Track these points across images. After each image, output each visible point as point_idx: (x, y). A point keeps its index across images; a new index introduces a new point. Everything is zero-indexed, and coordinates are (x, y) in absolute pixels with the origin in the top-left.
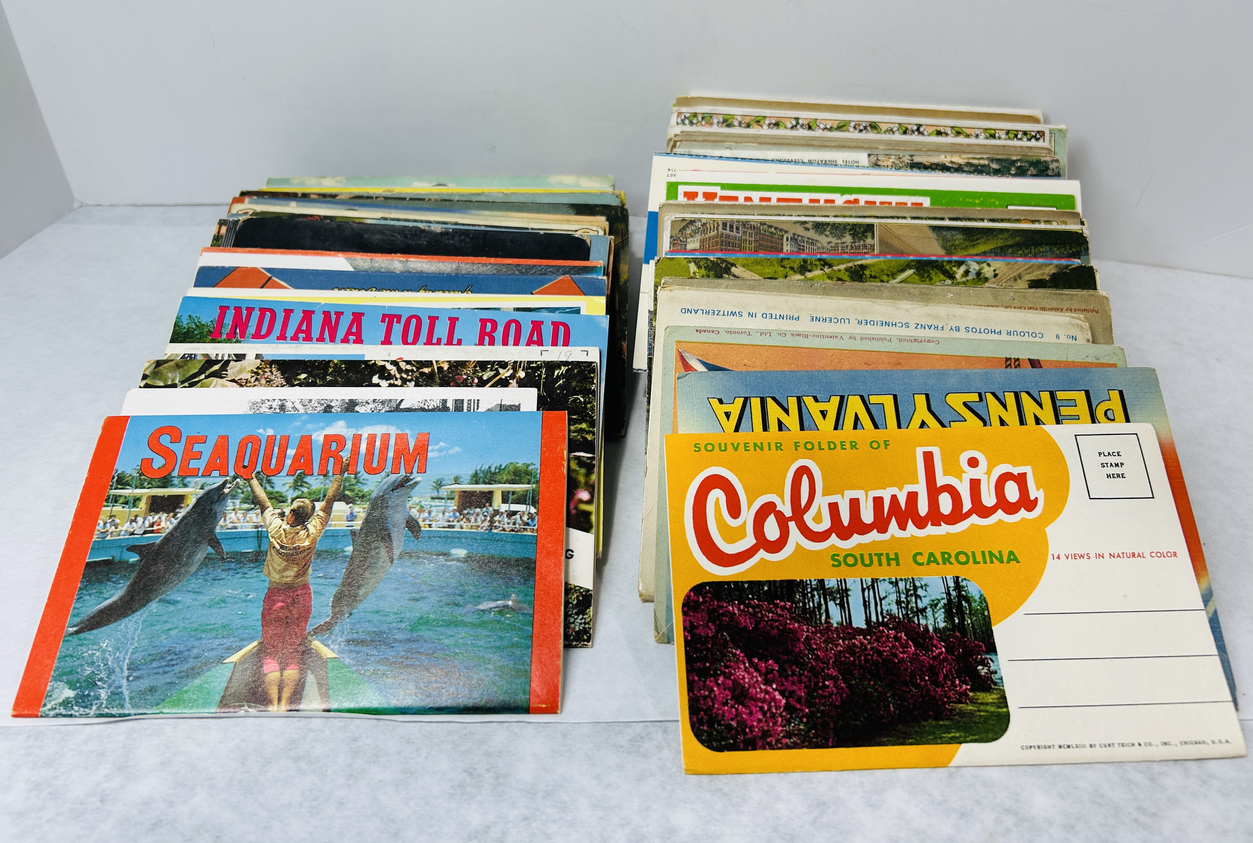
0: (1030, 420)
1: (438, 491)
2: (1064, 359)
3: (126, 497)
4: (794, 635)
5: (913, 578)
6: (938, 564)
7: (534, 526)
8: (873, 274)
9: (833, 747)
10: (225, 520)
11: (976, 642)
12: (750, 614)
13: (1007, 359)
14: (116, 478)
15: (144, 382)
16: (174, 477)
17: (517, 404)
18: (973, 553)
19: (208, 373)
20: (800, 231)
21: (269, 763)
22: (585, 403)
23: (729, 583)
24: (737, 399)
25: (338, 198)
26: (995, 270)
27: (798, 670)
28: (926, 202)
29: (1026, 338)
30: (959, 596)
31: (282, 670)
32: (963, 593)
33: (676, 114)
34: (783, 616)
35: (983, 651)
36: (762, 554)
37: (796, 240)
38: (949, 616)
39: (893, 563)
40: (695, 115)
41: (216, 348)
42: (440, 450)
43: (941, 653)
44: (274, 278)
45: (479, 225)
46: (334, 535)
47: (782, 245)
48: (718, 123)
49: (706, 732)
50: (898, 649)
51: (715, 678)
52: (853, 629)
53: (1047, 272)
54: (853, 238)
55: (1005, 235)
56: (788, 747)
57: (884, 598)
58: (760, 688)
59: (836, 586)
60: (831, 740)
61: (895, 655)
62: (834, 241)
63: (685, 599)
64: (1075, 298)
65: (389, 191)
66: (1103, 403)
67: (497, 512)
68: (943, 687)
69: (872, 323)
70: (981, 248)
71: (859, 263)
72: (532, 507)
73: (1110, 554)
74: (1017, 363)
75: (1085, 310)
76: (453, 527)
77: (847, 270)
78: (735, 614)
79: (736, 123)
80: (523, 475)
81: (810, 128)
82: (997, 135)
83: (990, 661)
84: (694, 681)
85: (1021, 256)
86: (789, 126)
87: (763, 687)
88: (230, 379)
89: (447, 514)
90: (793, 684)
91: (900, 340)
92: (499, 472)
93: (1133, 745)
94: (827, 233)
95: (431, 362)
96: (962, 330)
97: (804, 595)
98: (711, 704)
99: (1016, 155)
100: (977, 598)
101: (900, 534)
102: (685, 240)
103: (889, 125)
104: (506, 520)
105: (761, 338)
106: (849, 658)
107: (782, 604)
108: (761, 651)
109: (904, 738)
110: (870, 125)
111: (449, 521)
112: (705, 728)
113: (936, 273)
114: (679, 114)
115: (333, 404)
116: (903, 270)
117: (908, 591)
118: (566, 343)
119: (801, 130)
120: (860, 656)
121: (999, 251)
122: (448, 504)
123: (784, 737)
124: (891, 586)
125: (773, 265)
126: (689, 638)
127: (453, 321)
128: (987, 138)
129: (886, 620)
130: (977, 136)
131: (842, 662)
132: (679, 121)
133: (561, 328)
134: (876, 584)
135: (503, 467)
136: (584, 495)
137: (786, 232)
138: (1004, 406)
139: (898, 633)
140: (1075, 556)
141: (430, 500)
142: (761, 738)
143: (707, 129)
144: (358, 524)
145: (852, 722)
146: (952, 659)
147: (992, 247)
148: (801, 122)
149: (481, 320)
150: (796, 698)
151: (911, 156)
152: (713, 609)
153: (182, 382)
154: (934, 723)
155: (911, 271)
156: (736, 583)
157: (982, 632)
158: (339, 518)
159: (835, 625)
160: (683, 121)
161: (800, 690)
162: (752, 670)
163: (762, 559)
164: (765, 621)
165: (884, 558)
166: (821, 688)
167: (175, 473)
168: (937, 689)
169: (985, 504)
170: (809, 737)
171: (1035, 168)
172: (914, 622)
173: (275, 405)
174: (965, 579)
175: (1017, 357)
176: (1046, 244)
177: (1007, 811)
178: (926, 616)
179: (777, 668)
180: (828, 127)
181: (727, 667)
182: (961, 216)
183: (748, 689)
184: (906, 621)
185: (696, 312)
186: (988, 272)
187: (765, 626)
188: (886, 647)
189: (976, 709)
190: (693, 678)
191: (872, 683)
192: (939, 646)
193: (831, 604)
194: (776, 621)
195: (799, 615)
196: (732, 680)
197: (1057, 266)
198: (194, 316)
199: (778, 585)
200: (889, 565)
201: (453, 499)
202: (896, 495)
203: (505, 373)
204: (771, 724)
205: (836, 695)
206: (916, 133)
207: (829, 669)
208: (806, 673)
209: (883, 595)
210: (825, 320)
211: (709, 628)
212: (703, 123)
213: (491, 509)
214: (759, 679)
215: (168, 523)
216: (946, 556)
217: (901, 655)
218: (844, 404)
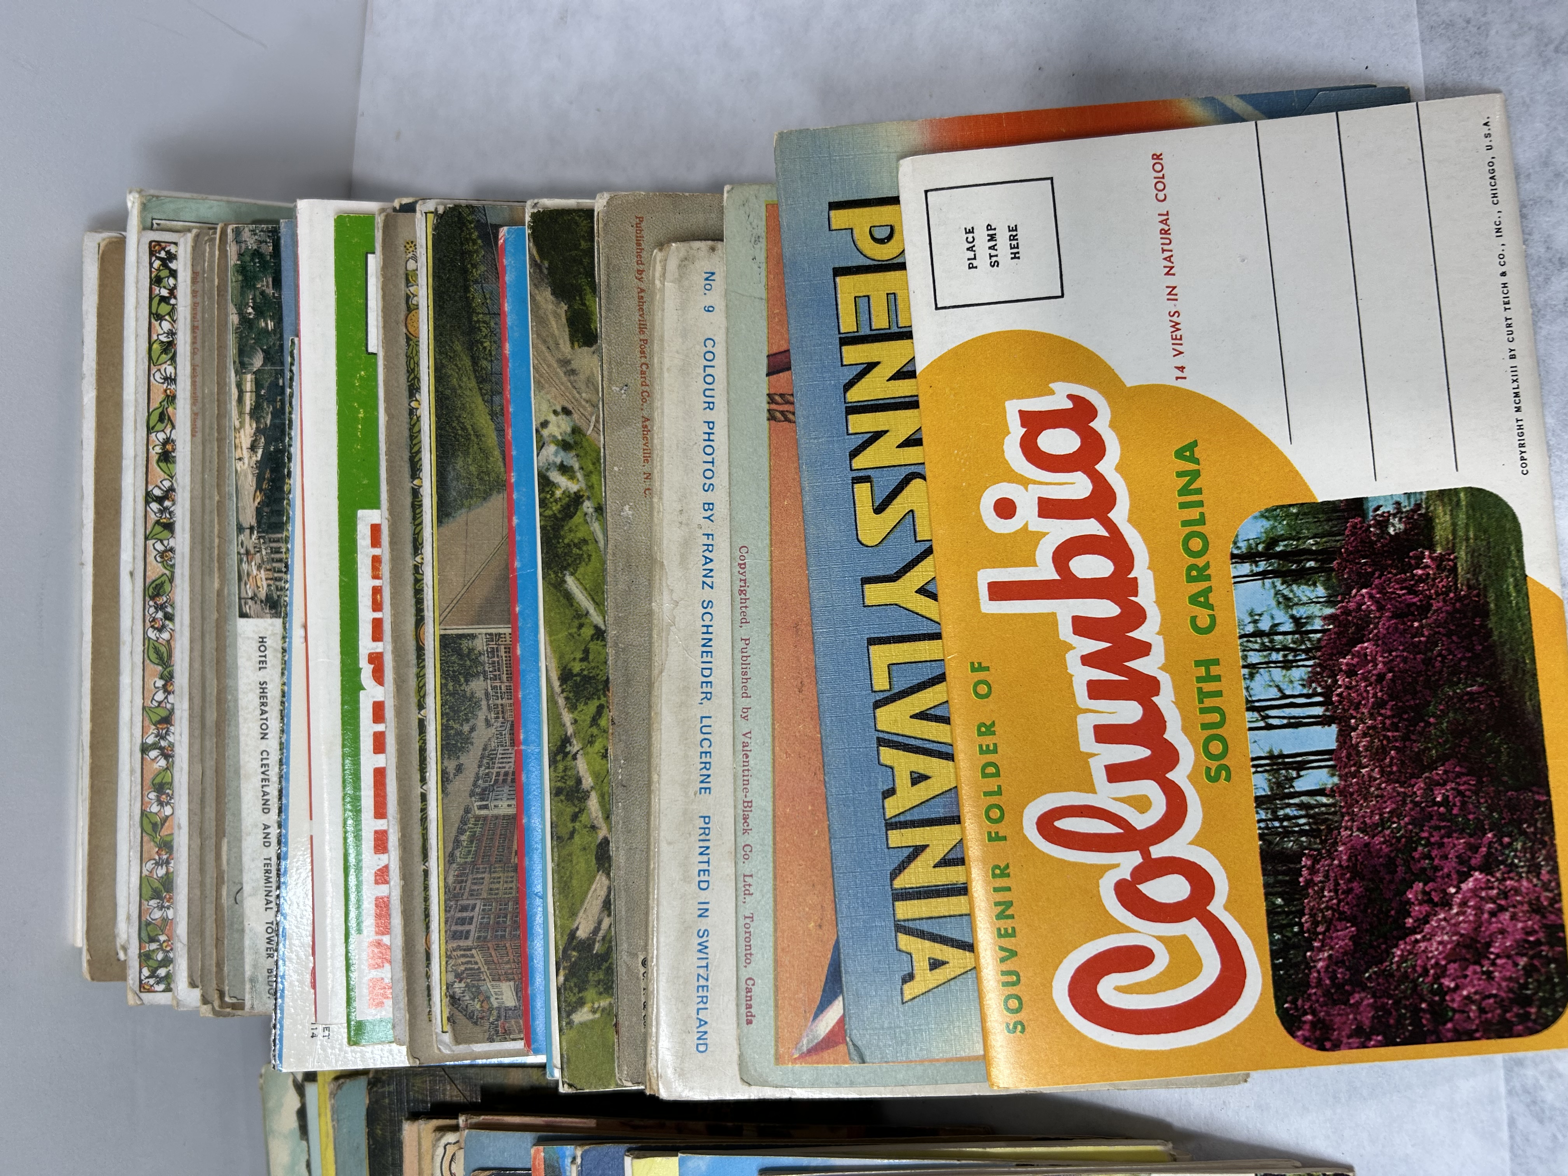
0: (903, 388)
2: (762, 306)
4: (1358, 853)
5: (1241, 637)
6: (1210, 589)
9: (1548, 794)
11: (1347, 532)
12: (1328, 930)
13: (772, 417)
18: (1186, 524)
23: (1275, 968)
24: (901, 946)
26: (555, 412)
27: (1420, 848)
28: (371, 517)
29: (719, 370)
30: (1268, 555)
32: (1260, 548)
34: (1328, 871)
35: (1361, 522)
36: (1217, 907)
37: (484, 790)
38: (1301, 576)
39: (1215, 670)
43: (1371, 597)
47: (497, 817)
48: (161, 908)
49: (1539, 1008)
50: (1370, 672)
51: (1446, 993)
52: (1340, 747)
53: (551, 307)
55: (450, 370)
56: (1555, 870)
57: (1280, 690)
58: (1458, 914)
59: (1266, 775)
60: (1537, 797)
61: (1381, 677)
63: (1309, 1047)
64: (614, 262)
66: (859, 243)
68: (1430, 597)
69: (707, 672)
70: (483, 421)
71: (556, 684)
73: (1167, 274)
74: (777, 398)
75: (639, 244)
78: (1330, 956)
81: (167, 720)
82: (163, 338)
83: (1379, 512)
84: (1455, 1030)
85: (501, 347)
87: (1455, 911)
90: (1445, 857)
91: (744, 621)
93: (1505, 285)
94: (466, 728)
96: (709, 497)
97: (1287, 833)
98: (1491, 1001)
99: (222, 308)
100: (1267, 524)
101: (1158, 654)
102: (495, 1013)
103: (151, 558)
105: (757, 895)
106: (1392, 758)
107: (1305, 872)
108: (1393, 913)
109: (1524, 672)
112: (1533, 1010)
113: (570, 531)
116: (568, 597)
117: (1264, 648)
119: (171, 738)
120: (1386, 737)
121: (487, 387)
123: (1538, 876)
124: (1258, 677)
126: (1379, 1038)
128: (173, 359)
129: (1319, 690)
130: (170, 380)
131: (1400, 771)
134: (1257, 704)
137: (467, 811)
138: (877, 436)
139: (1341, 670)
140: (1177, 340)
142: (1544, 917)
145: (1504, 758)
146: (1379, 577)
147: (479, 400)
150: (1469, 853)
151: (240, 529)
152: (1324, 996)
154: (1494, 619)
155: (570, 581)
156: (1274, 955)
157: (1329, 520)
159: (1336, 780)
160: (162, 980)
161: (1455, 846)
162: (1427, 929)
163: (1226, 908)
164: (1338, 904)
165: (1208, 687)
166: (1450, 811)
168: (1434, 608)
169: (1088, 494)
170: (1535, 834)
171: (256, 278)
172: (1319, 640)
174: (1235, 543)
175: (765, 399)
176: (466, 289)
178: (1307, 618)
179: (1421, 885)
181: (1426, 972)
182: (406, 455)
183: (1462, 935)
184: (1319, 654)
185: (705, 1023)
186: (559, 427)
187: (1347, 904)
188: (1368, 692)
189: (1464, 544)
190: (1449, 1030)
191: (1432, 720)
192: (1358, 598)
193: (1300, 785)
194: (1337, 884)
195: (1322, 842)
196: (1448, 963)
199: (1271, 880)
200: (1218, 678)
202: (1083, 658)
204: (1518, 898)
205: (1457, 783)
206: (167, 503)
207: (1415, 793)
208: (1425, 835)
209: (1274, 693)
210: (706, 766)
211: (1358, 1004)
214: (1442, 916)
216: (1194, 573)
217: (1380, 666)
218: (895, 738)
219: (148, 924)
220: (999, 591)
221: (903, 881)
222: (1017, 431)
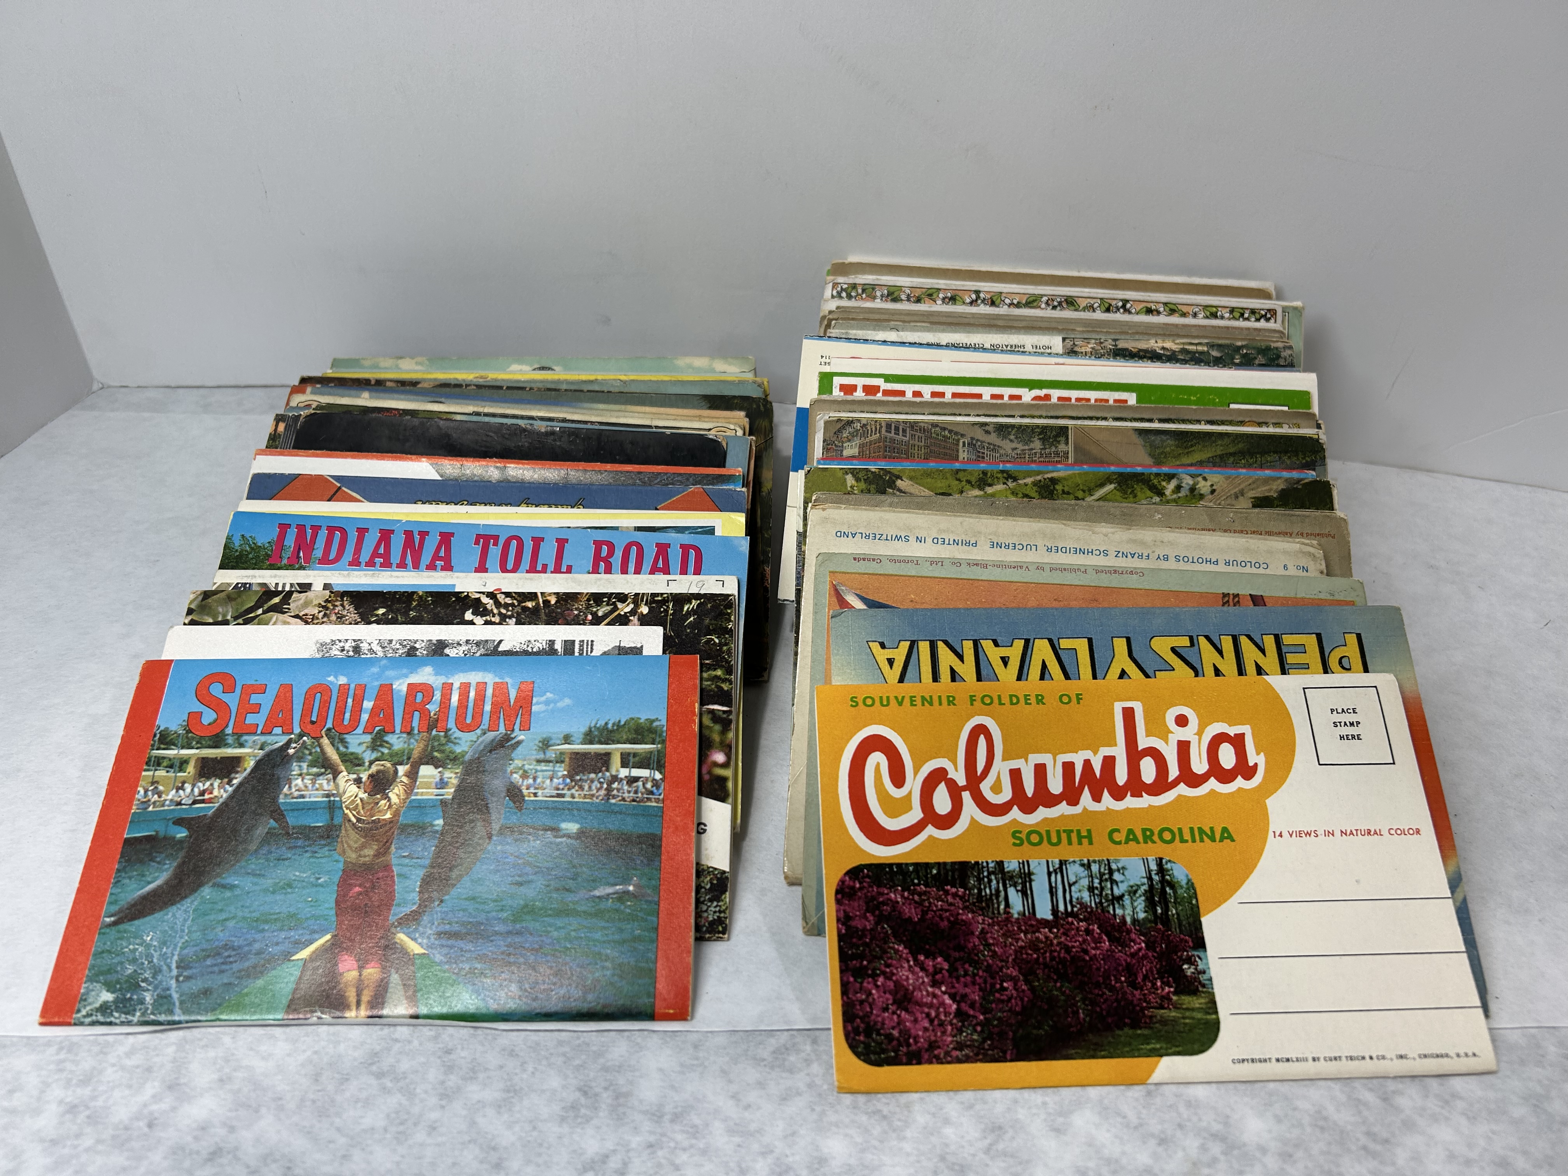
0: (1251, 669)
1: (545, 753)
2: (1292, 595)
3: (170, 759)
4: (966, 928)
5: (1108, 860)
6: (1138, 843)
7: (660, 795)
8: (1066, 489)
9: (1012, 1060)
10: (290, 787)
11: (1182, 936)
12: (916, 902)
13: (1225, 595)
14: (158, 735)
15: (190, 618)
16: (228, 735)
17: (639, 646)
18: (1180, 830)
19: (266, 607)
20: (979, 434)
21: (347, 1080)
22: (720, 644)
23: (890, 865)
24: (902, 643)
25: (419, 386)
26: (1212, 485)
27: (971, 969)
28: (1132, 399)
29: (1248, 570)
30: (1163, 881)
31: (361, 968)
32: (1168, 877)
33: (831, 284)
34: (954, 905)
35: (1189, 946)
36: (931, 830)
37: (975, 445)
38: (1151, 904)
39: (1085, 841)
40: (854, 286)
41: (275, 576)
42: (547, 703)
43: (1140, 949)
44: (344, 488)
45: (592, 423)
46: (420, 806)
47: (958, 451)
48: (882, 296)
49: (863, 1043)
50: (1089, 944)
51: (873, 978)
52: (1037, 920)
53: (1275, 487)
54: (1043, 444)
55: (1226, 441)
56: (959, 1061)
57: (1075, 883)
58: (927, 991)
59: (1018, 869)
60: (1009, 1052)
61: (1086, 952)
62: (1020, 446)
63: (838, 885)
64: (1307, 520)
65: (481, 377)
66: (1338, 649)
67: (615, 778)
68: (1142, 990)
69: (1064, 550)
70: (1197, 457)
71: (1049, 476)
72: (657, 772)
73: (1342, 832)
74: (1237, 599)
75: (1318, 535)
76: (563, 796)
77: (1035, 484)
78: (898, 902)
79: (903, 297)
80: (646, 733)
81: (993, 303)
82: (1219, 313)
83: (1197, 959)
84: (848, 982)
85: (1244, 467)
86: (968, 301)
87: (930, 989)
88: (292, 614)
89: (555, 780)
90: (966, 985)
91: (1097, 572)
92: (617, 730)
93: (1363, 1058)
94: (1012, 437)
95: (536, 593)
97: (980, 880)
98: (868, 1009)
99: (1242, 340)
100: (1184, 883)
101: (1094, 806)
102: (840, 444)
103: (1089, 300)
104: (626, 788)
105: (931, 568)
106: (1031, 955)
107: (954, 890)
108: (927, 947)
109: (1095, 1050)
110: (1066, 300)
111: (558, 789)
112: (862, 1038)
113: (1142, 489)
114: (835, 285)
115: (417, 646)
116: (1102, 485)
117: (1102, 875)
118: (697, 572)
119: (982, 305)
120: (1045, 952)
121: (1218, 460)
122: (556, 769)
123: (955, 1049)
124: (1082, 869)
125: (946, 478)
126: (843, 931)
127: (562, 543)
128: (1207, 317)
129: (1075, 909)
130: (1195, 315)
131: (1023, 959)
132: (835, 293)
133: (692, 553)
134: (1064, 867)
135: (622, 723)
136: (719, 757)
137: (963, 435)
138: (1220, 652)
139: (1089, 925)
140: (1300, 834)
141: (535, 763)
142: (927, 1050)
143: (869, 304)
144: (449, 792)
145: (1035, 1032)
146: (1153, 956)
147: (1210, 455)
148: (982, 295)
149: (595, 542)
150: (969, 1002)
151: (1115, 340)
152: (872, 896)
153: (236, 618)
154: (1131, 1032)
155: (1112, 486)
156: (899, 865)
157: (1189, 924)
158: (427, 785)
159: (1016, 916)
160: (839, 293)
161: (974, 993)
162: (917, 969)
163: (930, 837)
164: (933, 911)
165: (1074, 837)
166: (998, 991)
167: (229, 730)
168: (1135, 992)
169: (1194, 771)
170: (983, 1049)
171: (1264, 356)
172: (1109, 912)
173: (347, 646)
174: (1170, 861)
175: (1236, 592)
176: (1274, 452)
177: (1215, 1136)
178: (1123, 905)
179: (947, 967)
180: (1015, 302)
181: (888, 966)
182: (1173, 417)
183: (913, 992)
184: (1099, 911)
185: (854, 536)
186: (1203, 487)
187: (933, 917)
188: (1075, 942)
189: (1180, 1015)
190: (848, 978)
191: (1058, 984)
192: (1138, 940)
193: (1011, 891)
194: (946, 911)
195: (974, 903)
196: (894, 982)
197: (1286, 480)
198: (247, 535)
199: (948, 867)
200: (1080, 843)
201: (562, 762)
202: (1089, 760)
203: (625, 608)
204: (939, 1034)
205: (1016, 999)
206: (1122, 310)
207: (1008, 968)
208: (981, 973)
209: (1072, 879)
210: (1007, 547)
211: (866, 919)
212: (864, 296)
213: (608, 774)
214: (926, 980)
215: (222, 791)
216: (1148, 833)
217: (1093, 952)
218: (1030, 650)
219: (873, 289)
220: (1128, 714)
221: (942, 648)
222: (1232, 731)
